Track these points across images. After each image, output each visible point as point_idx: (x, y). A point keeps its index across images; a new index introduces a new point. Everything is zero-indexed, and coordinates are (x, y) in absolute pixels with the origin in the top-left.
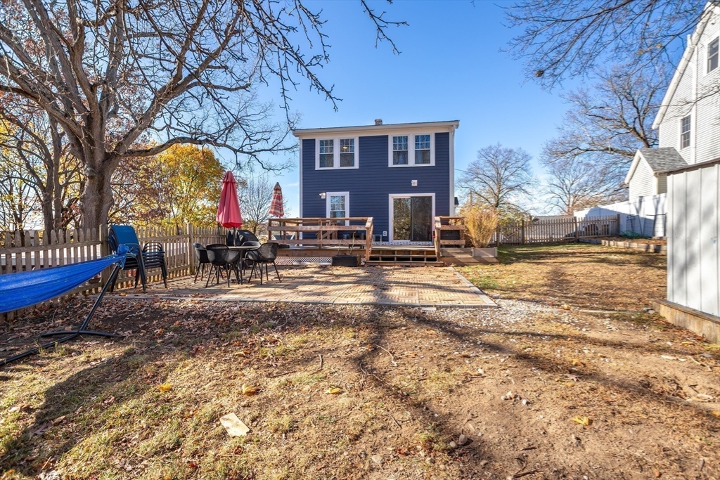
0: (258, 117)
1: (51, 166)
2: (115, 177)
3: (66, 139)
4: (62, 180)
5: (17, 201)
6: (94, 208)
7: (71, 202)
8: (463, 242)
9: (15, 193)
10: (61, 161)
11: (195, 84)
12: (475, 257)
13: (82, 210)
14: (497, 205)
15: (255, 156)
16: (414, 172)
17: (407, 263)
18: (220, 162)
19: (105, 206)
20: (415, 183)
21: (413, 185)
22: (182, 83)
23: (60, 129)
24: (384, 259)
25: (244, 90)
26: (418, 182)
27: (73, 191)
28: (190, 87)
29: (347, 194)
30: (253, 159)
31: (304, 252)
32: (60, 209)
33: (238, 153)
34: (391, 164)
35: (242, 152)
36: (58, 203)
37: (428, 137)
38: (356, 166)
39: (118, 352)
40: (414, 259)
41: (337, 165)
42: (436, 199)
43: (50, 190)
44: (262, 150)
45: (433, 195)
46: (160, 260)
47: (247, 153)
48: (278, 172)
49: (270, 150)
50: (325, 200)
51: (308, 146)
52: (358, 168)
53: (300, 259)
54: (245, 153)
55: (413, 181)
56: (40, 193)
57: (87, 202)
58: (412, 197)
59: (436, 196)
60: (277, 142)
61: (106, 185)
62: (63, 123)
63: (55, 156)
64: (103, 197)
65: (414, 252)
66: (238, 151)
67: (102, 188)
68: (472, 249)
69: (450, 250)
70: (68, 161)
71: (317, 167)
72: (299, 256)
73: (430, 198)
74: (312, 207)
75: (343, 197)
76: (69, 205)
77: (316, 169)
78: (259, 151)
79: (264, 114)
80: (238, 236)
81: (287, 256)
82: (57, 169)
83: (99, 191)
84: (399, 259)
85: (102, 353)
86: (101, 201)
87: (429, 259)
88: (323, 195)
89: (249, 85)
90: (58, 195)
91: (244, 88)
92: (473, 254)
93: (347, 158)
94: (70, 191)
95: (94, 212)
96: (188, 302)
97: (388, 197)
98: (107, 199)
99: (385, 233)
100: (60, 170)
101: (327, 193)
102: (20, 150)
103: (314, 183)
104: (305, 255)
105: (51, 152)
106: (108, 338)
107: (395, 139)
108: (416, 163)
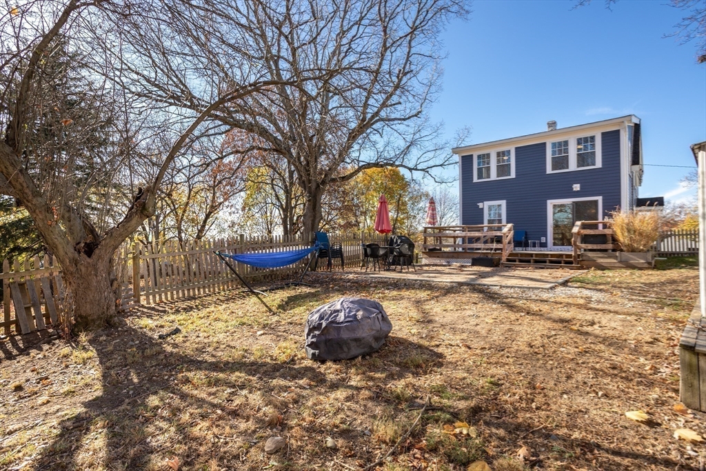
0: (431, 137)
1: (287, 192)
2: (325, 198)
3: (296, 176)
4: (293, 202)
5: (269, 218)
6: (310, 222)
7: (298, 217)
8: (610, 246)
9: (269, 214)
10: (293, 189)
11: (377, 121)
12: (620, 262)
13: (304, 224)
15: (427, 172)
16: (575, 176)
17: (542, 265)
18: (406, 177)
19: (317, 220)
20: (577, 187)
21: (574, 190)
22: (366, 124)
23: (293, 168)
24: (521, 261)
25: (416, 118)
26: (581, 186)
27: (299, 211)
28: (373, 124)
29: (503, 203)
30: (427, 174)
31: (452, 254)
32: (293, 224)
33: (413, 171)
34: (549, 170)
35: (416, 170)
36: (291, 219)
37: (593, 138)
38: (513, 175)
39: (313, 291)
40: (551, 262)
41: (494, 176)
42: (603, 203)
43: (287, 210)
44: (434, 166)
45: (600, 199)
46: (339, 253)
47: (421, 170)
48: (450, 185)
49: (441, 165)
50: (483, 209)
51: (467, 162)
52: (514, 177)
53: (448, 260)
54: (418, 170)
55: (575, 186)
56: (281, 213)
57: (307, 217)
58: (574, 202)
59: (603, 200)
60: (448, 156)
61: (318, 205)
62: (294, 165)
63: (290, 186)
64: (316, 214)
65: (552, 256)
66: (413, 169)
67: (316, 207)
68: (617, 253)
69: (590, 254)
70: (297, 190)
71: (475, 180)
72: (448, 257)
73: (596, 202)
74: (471, 215)
75: (500, 206)
76: (297, 220)
77: (474, 181)
78: (432, 167)
79: (435, 134)
80: (397, 240)
81: (438, 257)
82: (291, 195)
83: (313, 210)
84: (536, 262)
85: (308, 290)
86: (315, 217)
87: (567, 262)
88: (481, 205)
89: (420, 112)
90: (291, 214)
91: (416, 116)
92: (619, 259)
93: (504, 169)
94: (297, 210)
95: (310, 225)
96: (351, 276)
97: (546, 203)
98: (318, 215)
99: (543, 239)
100: (293, 196)
101: (485, 202)
102: (272, 184)
103: (473, 194)
104: (453, 257)
105: (288, 184)
106: (310, 286)
107: (554, 145)
108: (578, 167)
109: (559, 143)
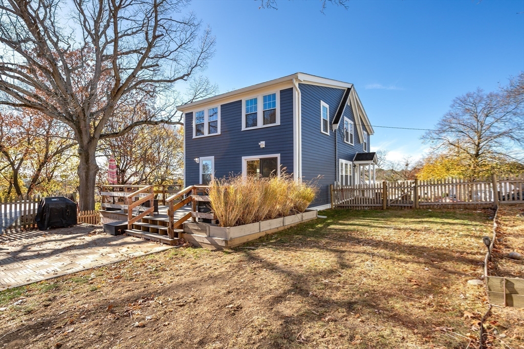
6: (84, 174)
14: (477, 155)
16: (262, 133)
20: (262, 144)
21: (261, 147)
26: (265, 143)
29: (212, 158)
34: (244, 128)
37: (274, 95)
38: (219, 132)
41: (206, 133)
42: (281, 160)
45: (278, 156)
50: (199, 165)
51: (189, 118)
58: (261, 159)
59: (281, 157)
67: (88, 161)
71: (194, 137)
73: (276, 158)
74: (191, 170)
83: (86, 163)
86: (88, 169)
88: (197, 160)
93: (213, 126)
95: (84, 176)
97: (241, 160)
101: (200, 158)
103: (193, 150)
107: (247, 101)
108: (264, 124)
109: (250, 100)
